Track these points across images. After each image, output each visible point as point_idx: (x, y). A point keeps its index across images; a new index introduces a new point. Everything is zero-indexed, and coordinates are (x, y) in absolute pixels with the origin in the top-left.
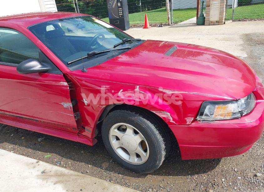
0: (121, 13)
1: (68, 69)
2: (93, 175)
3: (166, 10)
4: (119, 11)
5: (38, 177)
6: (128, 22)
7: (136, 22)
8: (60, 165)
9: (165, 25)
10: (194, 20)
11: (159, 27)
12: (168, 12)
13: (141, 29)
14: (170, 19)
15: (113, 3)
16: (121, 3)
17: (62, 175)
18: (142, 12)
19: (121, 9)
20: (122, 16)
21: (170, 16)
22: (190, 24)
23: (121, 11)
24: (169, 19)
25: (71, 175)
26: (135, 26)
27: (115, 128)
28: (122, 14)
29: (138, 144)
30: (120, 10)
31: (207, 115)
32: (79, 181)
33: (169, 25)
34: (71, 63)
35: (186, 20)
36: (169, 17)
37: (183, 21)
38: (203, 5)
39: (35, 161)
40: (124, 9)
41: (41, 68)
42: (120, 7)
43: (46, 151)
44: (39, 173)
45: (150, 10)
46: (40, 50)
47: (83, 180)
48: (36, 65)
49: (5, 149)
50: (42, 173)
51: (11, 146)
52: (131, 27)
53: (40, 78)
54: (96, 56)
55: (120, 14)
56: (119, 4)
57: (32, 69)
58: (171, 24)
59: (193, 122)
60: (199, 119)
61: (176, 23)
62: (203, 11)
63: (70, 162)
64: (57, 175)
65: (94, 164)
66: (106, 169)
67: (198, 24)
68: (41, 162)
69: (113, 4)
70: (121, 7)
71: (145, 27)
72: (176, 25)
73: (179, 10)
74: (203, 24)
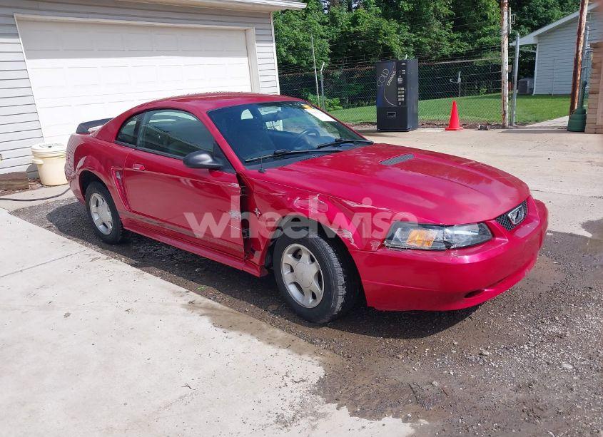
0: (401, 98)
1: (244, 168)
2: (252, 315)
3: (499, 97)
4: (399, 93)
5: (183, 306)
6: (416, 115)
7: (436, 117)
8: (215, 299)
9: (497, 126)
10: (564, 121)
11: (480, 129)
12: (504, 101)
13: (440, 131)
14: (507, 115)
15: (390, 76)
16: (404, 77)
17: (213, 308)
18: (462, 96)
19: (403, 89)
20: (404, 103)
21: (507, 107)
22: (554, 127)
23: (403, 92)
24: (504, 114)
25: (225, 310)
26: (431, 124)
27: (289, 253)
28: (403, 99)
29: (313, 275)
30: (401, 91)
31: (397, 240)
32: (232, 318)
33: (503, 127)
34: (250, 161)
35: (550, 119)
36: (505, 111)
37: (542, 121)
38: (584, 90)
39: (184, 290)
40: (408, 89)
41: (212, 163)
42: (401, 86)
43: (202, 283)
44: (187, 302)
45: (491, 93)
46: (216, 142)
47: (237, 318)
48: (206, 159)
49: (151, 273)
50: (189, 303)
51: (158, 271)
52: (423, 126)
53: (209, 177)
54: (286, 157)
55: (399, 100)
56: (400, 80)
57: (200, 163)
58: (511, 124)
59: (380, 247)
60: (387, 245)
61: (524, 124)
62: (585, 102)
63: (228, 298)
64: (206, 307)
65: (258, 305)
66: (272, 312)
67: (571, 129)
68: (191, 293)
69: (388, 78)
70: (404, 84)
71: (451, 127)
72: (521, 128)
73: (549, 96)
74: (582, 130)
